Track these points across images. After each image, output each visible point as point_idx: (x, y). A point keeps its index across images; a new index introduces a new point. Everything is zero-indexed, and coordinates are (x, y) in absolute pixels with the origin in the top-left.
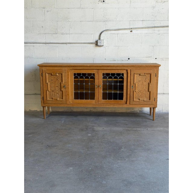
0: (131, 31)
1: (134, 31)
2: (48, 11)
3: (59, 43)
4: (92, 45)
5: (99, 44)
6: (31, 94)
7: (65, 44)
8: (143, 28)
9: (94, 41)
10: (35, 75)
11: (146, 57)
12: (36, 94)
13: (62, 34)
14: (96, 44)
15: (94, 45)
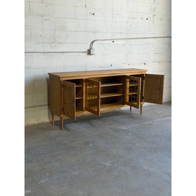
0: (113, 42)
1: (115, 42)
2: (46, 20)
3: (56, 53)
4: (84, 54)
5: (91, 53)
6: (29, 107)
7: (62, 54)
8: (121, 39)
9: (86, 50)
10: (33, 86)
11: (123, 64)
12: (34, 106)
13: (60, 43)
14: (88, 53)
15: (86, 54)
